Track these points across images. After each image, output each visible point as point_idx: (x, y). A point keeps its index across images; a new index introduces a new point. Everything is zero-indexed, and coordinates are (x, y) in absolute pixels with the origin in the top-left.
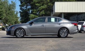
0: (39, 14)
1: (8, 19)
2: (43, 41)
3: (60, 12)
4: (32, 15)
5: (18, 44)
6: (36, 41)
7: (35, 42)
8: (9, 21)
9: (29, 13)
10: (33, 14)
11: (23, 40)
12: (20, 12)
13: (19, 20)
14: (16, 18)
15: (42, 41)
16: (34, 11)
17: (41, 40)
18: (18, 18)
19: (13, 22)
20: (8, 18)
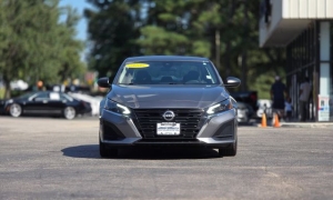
0: (190, 26)
1: (25, 55)
2: (235, 174)
3: (312, 15)
4: (154, 33)
5: (117, 192)
6: (200, 172)
7: (197, 177)
8: (31, 65)
9: (138, 19)
10: (161, 23)
11: (132, 171)
12: (87, 13)
13: (83, 57)
14: (68, 48)
15: (230, 172)
16: (165, 11)
17: (222, 172)
18: (77, 44)
19: (52, 68)
20: (26, 47)
